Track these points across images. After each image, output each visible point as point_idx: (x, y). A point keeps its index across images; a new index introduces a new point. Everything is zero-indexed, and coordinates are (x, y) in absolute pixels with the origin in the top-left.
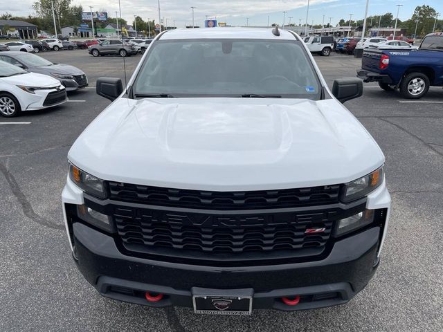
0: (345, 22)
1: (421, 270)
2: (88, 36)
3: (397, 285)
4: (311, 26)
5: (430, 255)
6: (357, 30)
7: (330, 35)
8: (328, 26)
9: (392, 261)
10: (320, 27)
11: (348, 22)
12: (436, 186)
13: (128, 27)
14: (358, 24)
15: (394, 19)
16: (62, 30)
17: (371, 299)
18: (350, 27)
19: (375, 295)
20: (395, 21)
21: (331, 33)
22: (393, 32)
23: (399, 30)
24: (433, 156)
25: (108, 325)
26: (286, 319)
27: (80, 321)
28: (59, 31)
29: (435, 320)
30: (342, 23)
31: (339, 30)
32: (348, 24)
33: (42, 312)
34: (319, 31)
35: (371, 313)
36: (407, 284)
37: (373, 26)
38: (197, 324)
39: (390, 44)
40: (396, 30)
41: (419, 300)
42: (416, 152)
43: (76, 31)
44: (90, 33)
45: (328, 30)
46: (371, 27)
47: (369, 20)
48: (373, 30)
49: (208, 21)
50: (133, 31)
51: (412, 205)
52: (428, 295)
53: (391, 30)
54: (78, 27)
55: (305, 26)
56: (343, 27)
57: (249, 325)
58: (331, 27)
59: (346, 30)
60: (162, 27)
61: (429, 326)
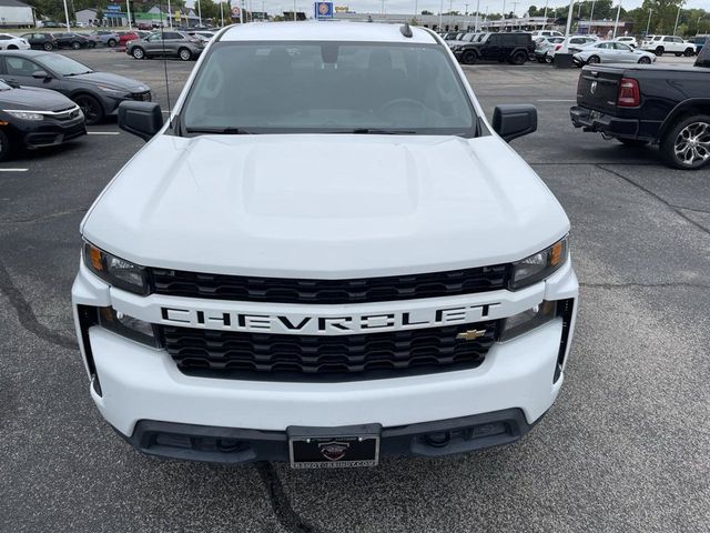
0: (538, 9)
1: (675, 412)
2: (121, 24)
3: (639, 437)
4: (484, 16)
5: (686, 387)
6: (557, 23)
7: (513, 31)
8: (511, 16)
9: (627, 397)
10: (497, 17)
11: (543, 11)
12: (691, 275)
13: (187, 11)
14: (559, 14)
15: (614, 7)
16: (78, 15)
17: (598, 460)
18: (545, 18)
19: (604, 454)
20: (616, 9)
21: (515, 28)
22: (612, 28)
23: (623, 24)
24: (683, 227)
25: (171, 512)
26: (464, 497)
27: (123, 506)
28: (72, 17)
29: (700, 493)
30: (532, 11)
31: (529, 24)
32: (541, 13)
33: (58, 492)
34: (497, 23)
35: (599, 484)
36: (654, 435)
37: (581, 16)
38: (320, 507)
39: (600, 46)
40: (617, 24)
41: (674, 461)
42: (657, 220)
43: (100, 16)
44: (123, 19)
45: (511, 23)
46: (578, 19)
47: (576, 7)
48: (582, 23)
49: (319, 4)
50: (196, 17)
51: (655, 306)
52: (687, 453)
53: (610, 24)
54: (103, 11)
55: (475, 14)
56: (534, 18)
57: (404, 507)
58: (516, 17)
59: (540, 24)
60: (244, 12)
61: (692, 504)
